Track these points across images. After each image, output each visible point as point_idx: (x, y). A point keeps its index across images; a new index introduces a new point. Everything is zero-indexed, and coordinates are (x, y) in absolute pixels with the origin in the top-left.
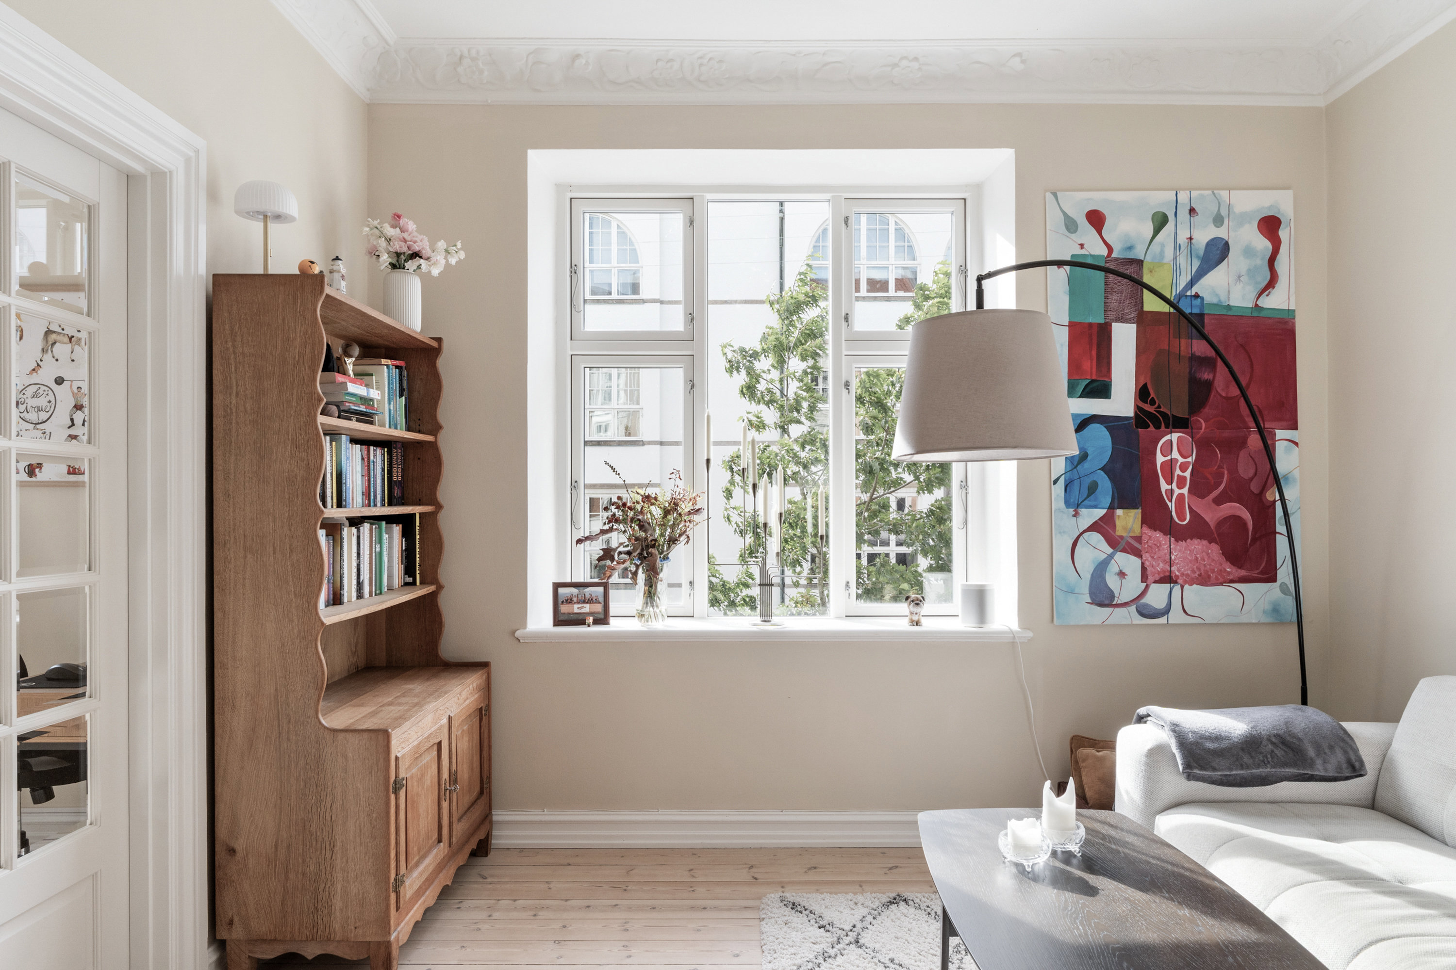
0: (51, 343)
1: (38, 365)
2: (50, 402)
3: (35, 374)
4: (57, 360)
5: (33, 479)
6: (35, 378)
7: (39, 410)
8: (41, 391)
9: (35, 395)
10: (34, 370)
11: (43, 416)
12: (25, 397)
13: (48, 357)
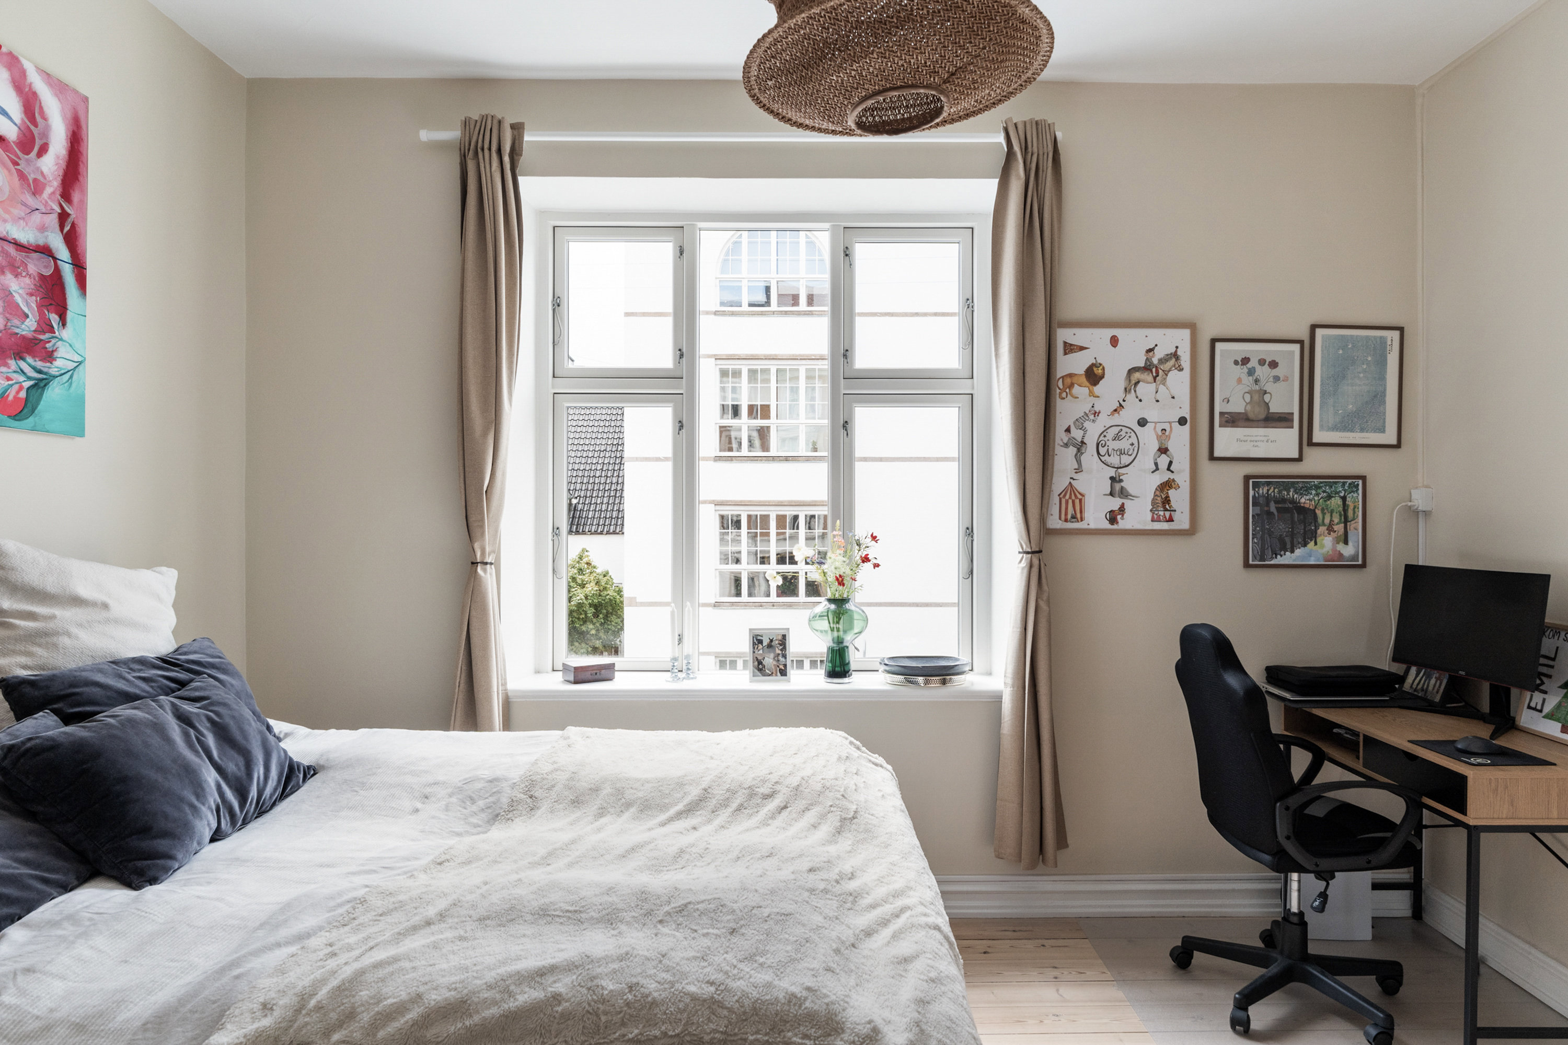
0: (1133, 382)
1: (1121, 405)
2: (1132, 444)
3: (1116, 415)
4: (1140, 400)
5: (1115, 527)
6: (1117, 420)
7: (1121, 452)
8: (1123, 433)
9: (1117, 437)
10: (1115, 410)
11: (1126, 459)
12: (1106, 439)
13: (1131, 397)
